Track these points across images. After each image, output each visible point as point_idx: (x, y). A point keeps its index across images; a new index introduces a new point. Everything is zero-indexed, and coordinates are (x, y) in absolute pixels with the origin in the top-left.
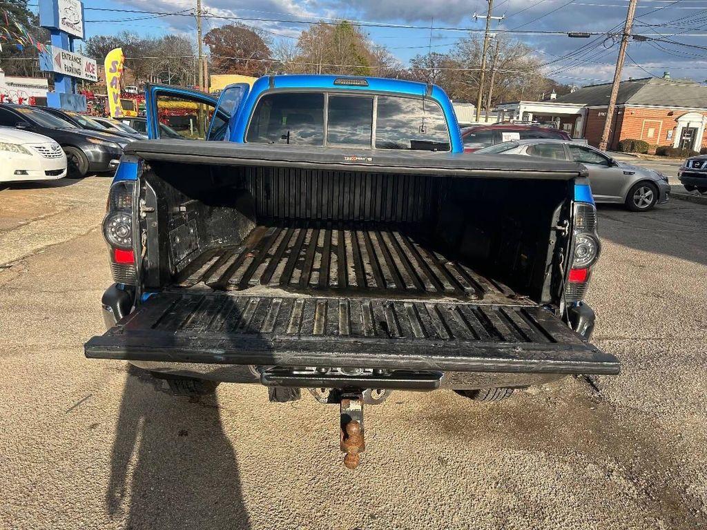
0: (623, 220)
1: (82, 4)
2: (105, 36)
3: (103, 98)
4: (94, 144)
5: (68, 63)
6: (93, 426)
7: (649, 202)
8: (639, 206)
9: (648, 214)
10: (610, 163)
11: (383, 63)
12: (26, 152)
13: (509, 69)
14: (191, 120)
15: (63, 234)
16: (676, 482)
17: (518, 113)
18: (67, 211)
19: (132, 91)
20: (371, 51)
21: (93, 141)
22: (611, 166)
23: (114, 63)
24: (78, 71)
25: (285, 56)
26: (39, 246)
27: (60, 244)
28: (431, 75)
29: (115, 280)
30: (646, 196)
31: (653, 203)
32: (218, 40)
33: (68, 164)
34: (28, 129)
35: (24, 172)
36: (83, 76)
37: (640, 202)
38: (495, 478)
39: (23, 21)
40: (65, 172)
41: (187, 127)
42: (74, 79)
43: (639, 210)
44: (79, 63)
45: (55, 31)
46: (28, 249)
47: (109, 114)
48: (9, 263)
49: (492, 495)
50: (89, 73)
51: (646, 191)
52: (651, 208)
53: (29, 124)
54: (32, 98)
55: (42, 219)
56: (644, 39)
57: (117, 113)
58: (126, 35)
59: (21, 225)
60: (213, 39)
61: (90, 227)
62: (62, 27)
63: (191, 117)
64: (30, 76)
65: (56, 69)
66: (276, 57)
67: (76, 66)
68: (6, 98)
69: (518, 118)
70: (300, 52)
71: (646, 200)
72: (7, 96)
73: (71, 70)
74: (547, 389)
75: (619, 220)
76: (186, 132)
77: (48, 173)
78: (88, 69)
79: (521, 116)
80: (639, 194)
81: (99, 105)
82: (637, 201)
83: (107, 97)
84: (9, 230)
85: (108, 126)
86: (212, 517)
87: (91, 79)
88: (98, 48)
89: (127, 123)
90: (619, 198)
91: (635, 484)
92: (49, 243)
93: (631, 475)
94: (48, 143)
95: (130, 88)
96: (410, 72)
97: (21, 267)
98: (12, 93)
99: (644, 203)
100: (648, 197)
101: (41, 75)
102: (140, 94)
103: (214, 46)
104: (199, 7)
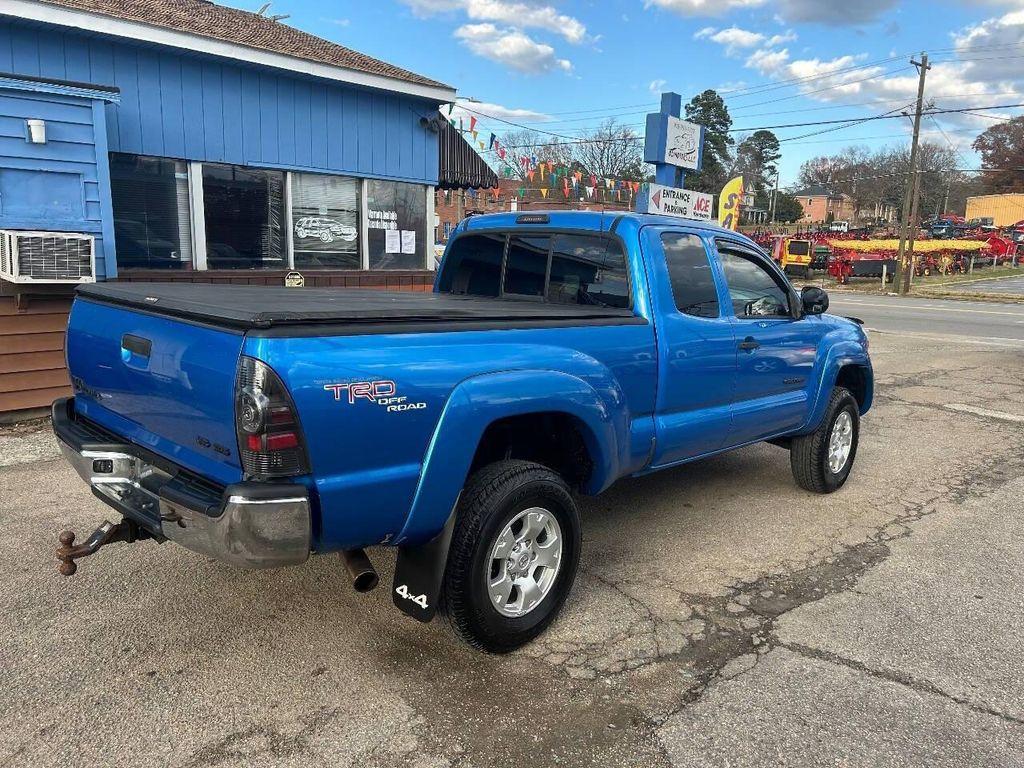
5: (670, 202)
14: (885, 267)
19: (838, 228)
23: (732, 196)
24: (682, 211)
36: (689, 215)
44: (687, 200)
45: (660, 165)
62: (668, 160)
65: (653, 210)
67: (682, 203)
73: (672, 210)
76: (876, 284)
78: (699, 205)
95: (837, 225)
102: (850, 231)
103: (990, 152)
104: (920, 102)
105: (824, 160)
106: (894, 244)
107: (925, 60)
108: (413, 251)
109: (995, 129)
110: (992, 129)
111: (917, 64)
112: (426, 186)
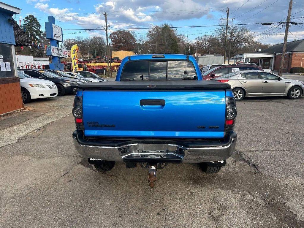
0: (286, 103)
1: (62, 29)
2: (70, 38)
3: (70, 64)
4: (67, 83)
5: (57, 52)
6: (70, 181)
7: (298, 95)
8: (294, 97)
9: (298, 100)
10: (279, 79)
11: (183, 41)
12: (43, 87)
13: (239, 39)
14: (104, 71)
15: (57, 117)
16: (281, 201)
17: (243, 58)
18: (58, 109)
19: (81, 60)
20: (178, 37)
21: (67, 82)
22: (280, 80)
23: (74, 50)
24: (61, 55)
25: (142, 42)
26: (49, 122)
27: (56, 121)
28: (205, 44)
29: (76, 128)
30: (297, 93)
31: (300, 95)
32: (114, 37)
33: (58, 91)
34: (43, 78)
35: (42, 95)
36: (62, 56)
37: (294, 95)
38: (210, 199)
39: (39, 35)
40: (57, 94)
41: (103, 73)
42: (59, 57)
43: (294, 99)
44: (61, 51)
45: (52, 40)
46: (45, 123)
47: (73, 70)
48: (39, 128)
49: (208, 204)
50: (65, 55)
51: (296, 90)
52: (300, 98)
53: (43, 76)
54: (44, 65)
55: (50, 112)
56: (296, 24)
57: (75, 70)
58: (78, 38)
59: (42, 115)
60: (112, 37)
61: (66, 114)
62: (54, 38)
63: (104, 69)
64: (42, 57)
65: (53, 54)
66: (138, 42)
67: (60, 52)
68: (33, 66)
69: (243, 61)
70: (148, 39)
71: (297, 94)
72: (34, 65)
73: (58, 54)
74: (237, 169)
75: (284, 103)
76: (103, 75)
77: (51, 95)
78: (64, 53)
79: (245, 59)
80: (293, 91)
81: (69, 67)
82: (293, 95)
83: (72, 63)
84: (38, 117)
85: (72, 75)
86: (109, 209)
87: (66, 57)
88: (68, 43)
89: (80, 73)
90: (285, 94)
91: (265, 201)
92: (52, 121)
93: (264, 198)
94: (51, 83)
95: (80, 59)
96: (195, 44)
97: (43, 129)
98: (36, 64)
99: (296, 95)
100: (298, 93)
101: (46, 56)
102: (84, 61)
103: (113, 39)
104: (106, 25)
105: (69, 40)
106: (106, 64)
107: (106, 13)
108: (10, 70)
109: (113, 33)
110: (112, 33)
111: (104, 15)
112: (11, 45)
